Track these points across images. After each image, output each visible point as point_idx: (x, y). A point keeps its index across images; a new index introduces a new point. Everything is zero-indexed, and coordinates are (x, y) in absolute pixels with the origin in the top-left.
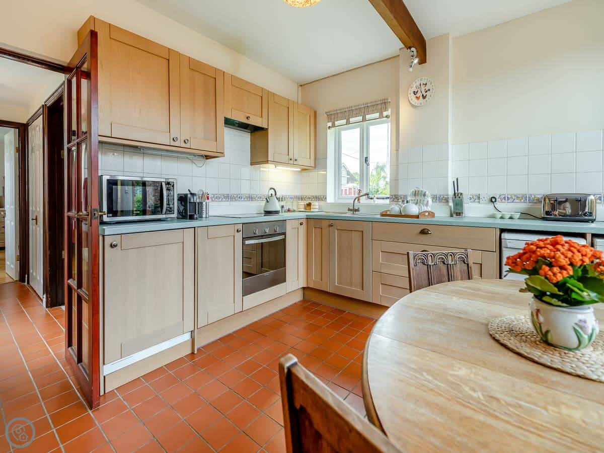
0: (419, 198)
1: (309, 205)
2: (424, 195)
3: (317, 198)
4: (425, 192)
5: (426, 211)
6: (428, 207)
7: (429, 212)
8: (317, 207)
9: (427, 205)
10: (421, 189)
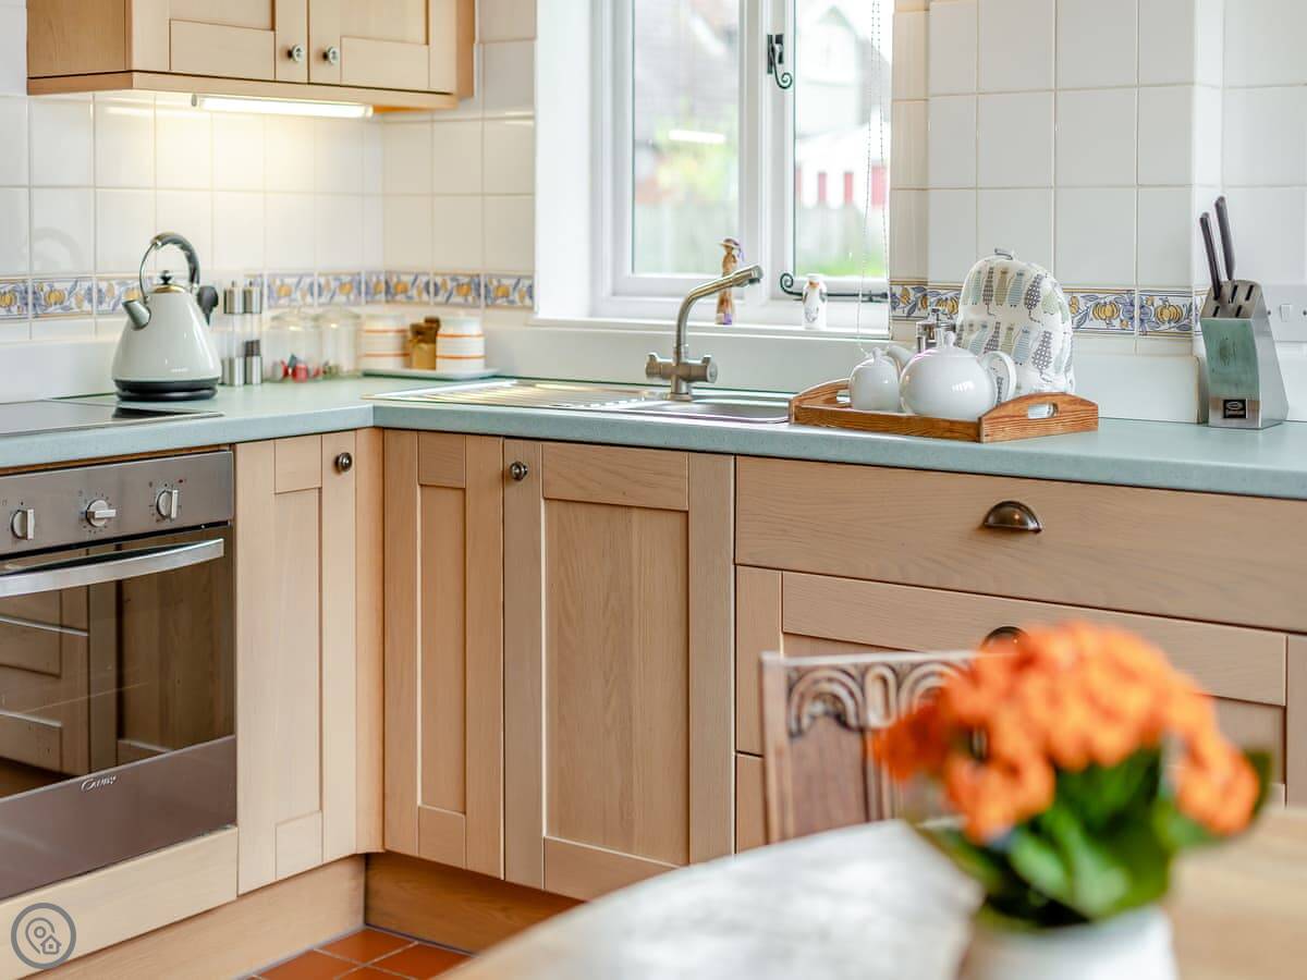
0: (1004, 314)
1: (426, 332)
2: (1031, 299)
3: (480, 291)
4: (1037, 281)
5: (1038, 398)
6: (1050, 371)
7: (1057, 401)
8: (476, 347)
9: (1042, 358)
10: (1018, 263)
